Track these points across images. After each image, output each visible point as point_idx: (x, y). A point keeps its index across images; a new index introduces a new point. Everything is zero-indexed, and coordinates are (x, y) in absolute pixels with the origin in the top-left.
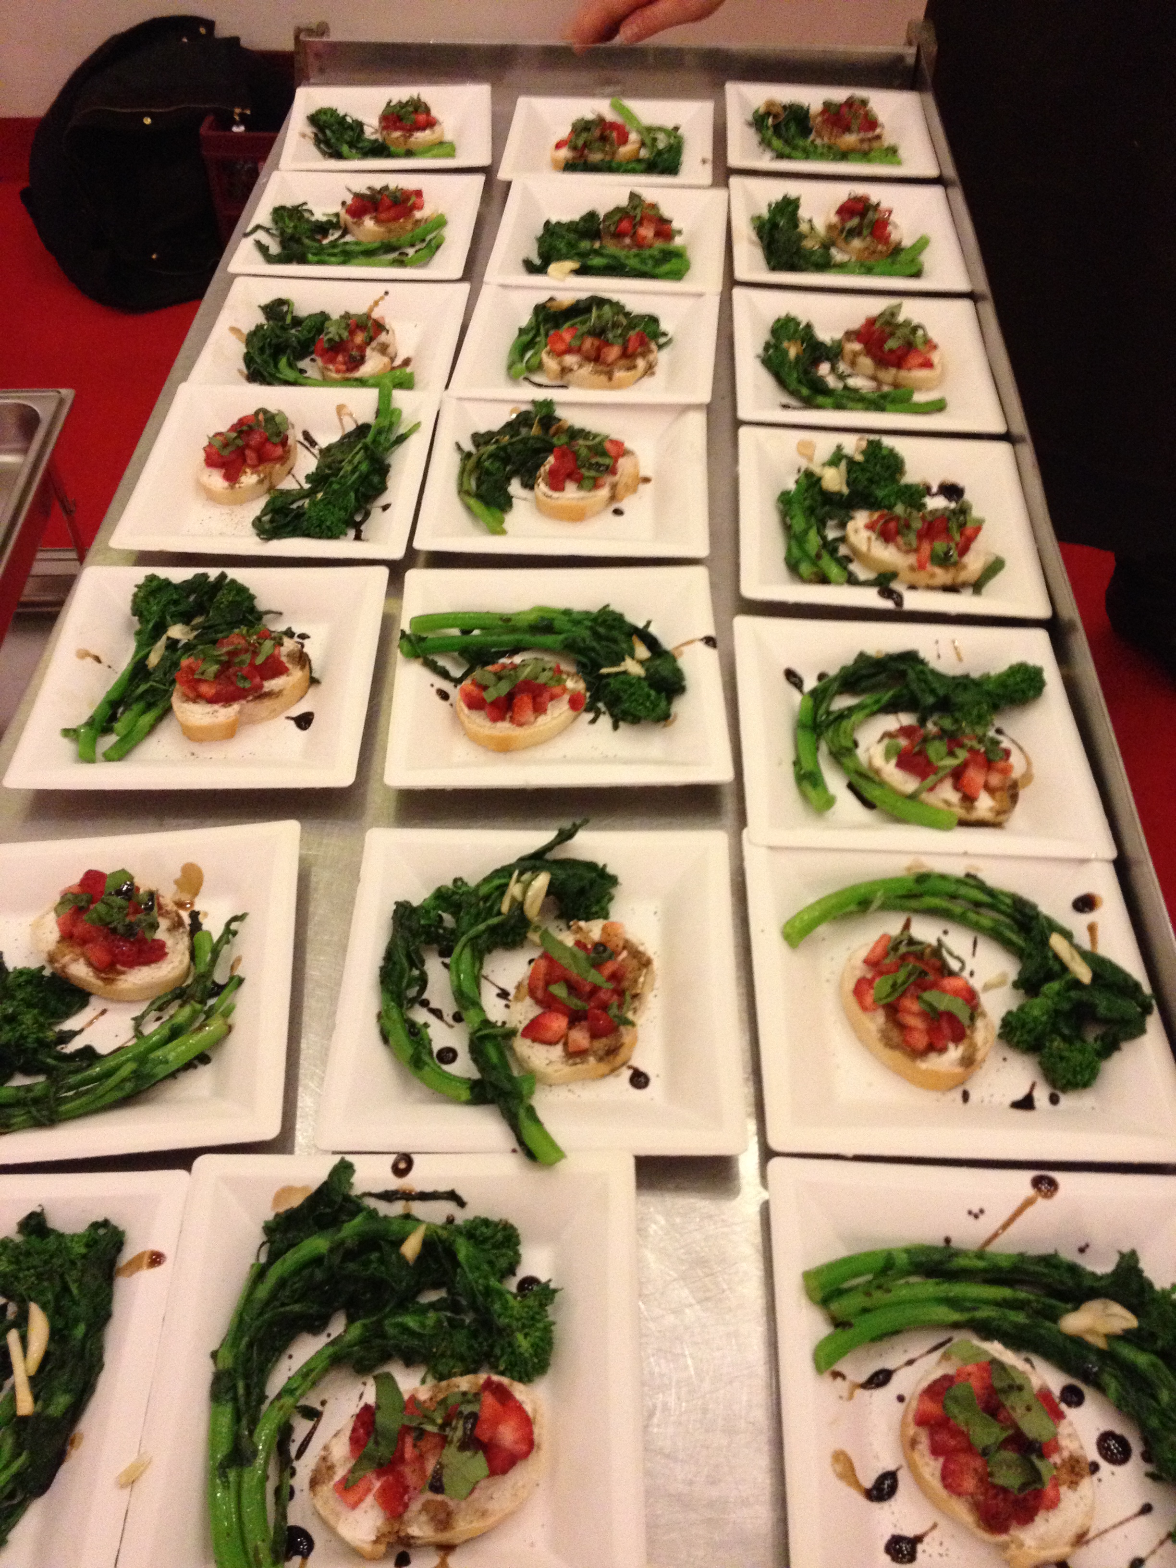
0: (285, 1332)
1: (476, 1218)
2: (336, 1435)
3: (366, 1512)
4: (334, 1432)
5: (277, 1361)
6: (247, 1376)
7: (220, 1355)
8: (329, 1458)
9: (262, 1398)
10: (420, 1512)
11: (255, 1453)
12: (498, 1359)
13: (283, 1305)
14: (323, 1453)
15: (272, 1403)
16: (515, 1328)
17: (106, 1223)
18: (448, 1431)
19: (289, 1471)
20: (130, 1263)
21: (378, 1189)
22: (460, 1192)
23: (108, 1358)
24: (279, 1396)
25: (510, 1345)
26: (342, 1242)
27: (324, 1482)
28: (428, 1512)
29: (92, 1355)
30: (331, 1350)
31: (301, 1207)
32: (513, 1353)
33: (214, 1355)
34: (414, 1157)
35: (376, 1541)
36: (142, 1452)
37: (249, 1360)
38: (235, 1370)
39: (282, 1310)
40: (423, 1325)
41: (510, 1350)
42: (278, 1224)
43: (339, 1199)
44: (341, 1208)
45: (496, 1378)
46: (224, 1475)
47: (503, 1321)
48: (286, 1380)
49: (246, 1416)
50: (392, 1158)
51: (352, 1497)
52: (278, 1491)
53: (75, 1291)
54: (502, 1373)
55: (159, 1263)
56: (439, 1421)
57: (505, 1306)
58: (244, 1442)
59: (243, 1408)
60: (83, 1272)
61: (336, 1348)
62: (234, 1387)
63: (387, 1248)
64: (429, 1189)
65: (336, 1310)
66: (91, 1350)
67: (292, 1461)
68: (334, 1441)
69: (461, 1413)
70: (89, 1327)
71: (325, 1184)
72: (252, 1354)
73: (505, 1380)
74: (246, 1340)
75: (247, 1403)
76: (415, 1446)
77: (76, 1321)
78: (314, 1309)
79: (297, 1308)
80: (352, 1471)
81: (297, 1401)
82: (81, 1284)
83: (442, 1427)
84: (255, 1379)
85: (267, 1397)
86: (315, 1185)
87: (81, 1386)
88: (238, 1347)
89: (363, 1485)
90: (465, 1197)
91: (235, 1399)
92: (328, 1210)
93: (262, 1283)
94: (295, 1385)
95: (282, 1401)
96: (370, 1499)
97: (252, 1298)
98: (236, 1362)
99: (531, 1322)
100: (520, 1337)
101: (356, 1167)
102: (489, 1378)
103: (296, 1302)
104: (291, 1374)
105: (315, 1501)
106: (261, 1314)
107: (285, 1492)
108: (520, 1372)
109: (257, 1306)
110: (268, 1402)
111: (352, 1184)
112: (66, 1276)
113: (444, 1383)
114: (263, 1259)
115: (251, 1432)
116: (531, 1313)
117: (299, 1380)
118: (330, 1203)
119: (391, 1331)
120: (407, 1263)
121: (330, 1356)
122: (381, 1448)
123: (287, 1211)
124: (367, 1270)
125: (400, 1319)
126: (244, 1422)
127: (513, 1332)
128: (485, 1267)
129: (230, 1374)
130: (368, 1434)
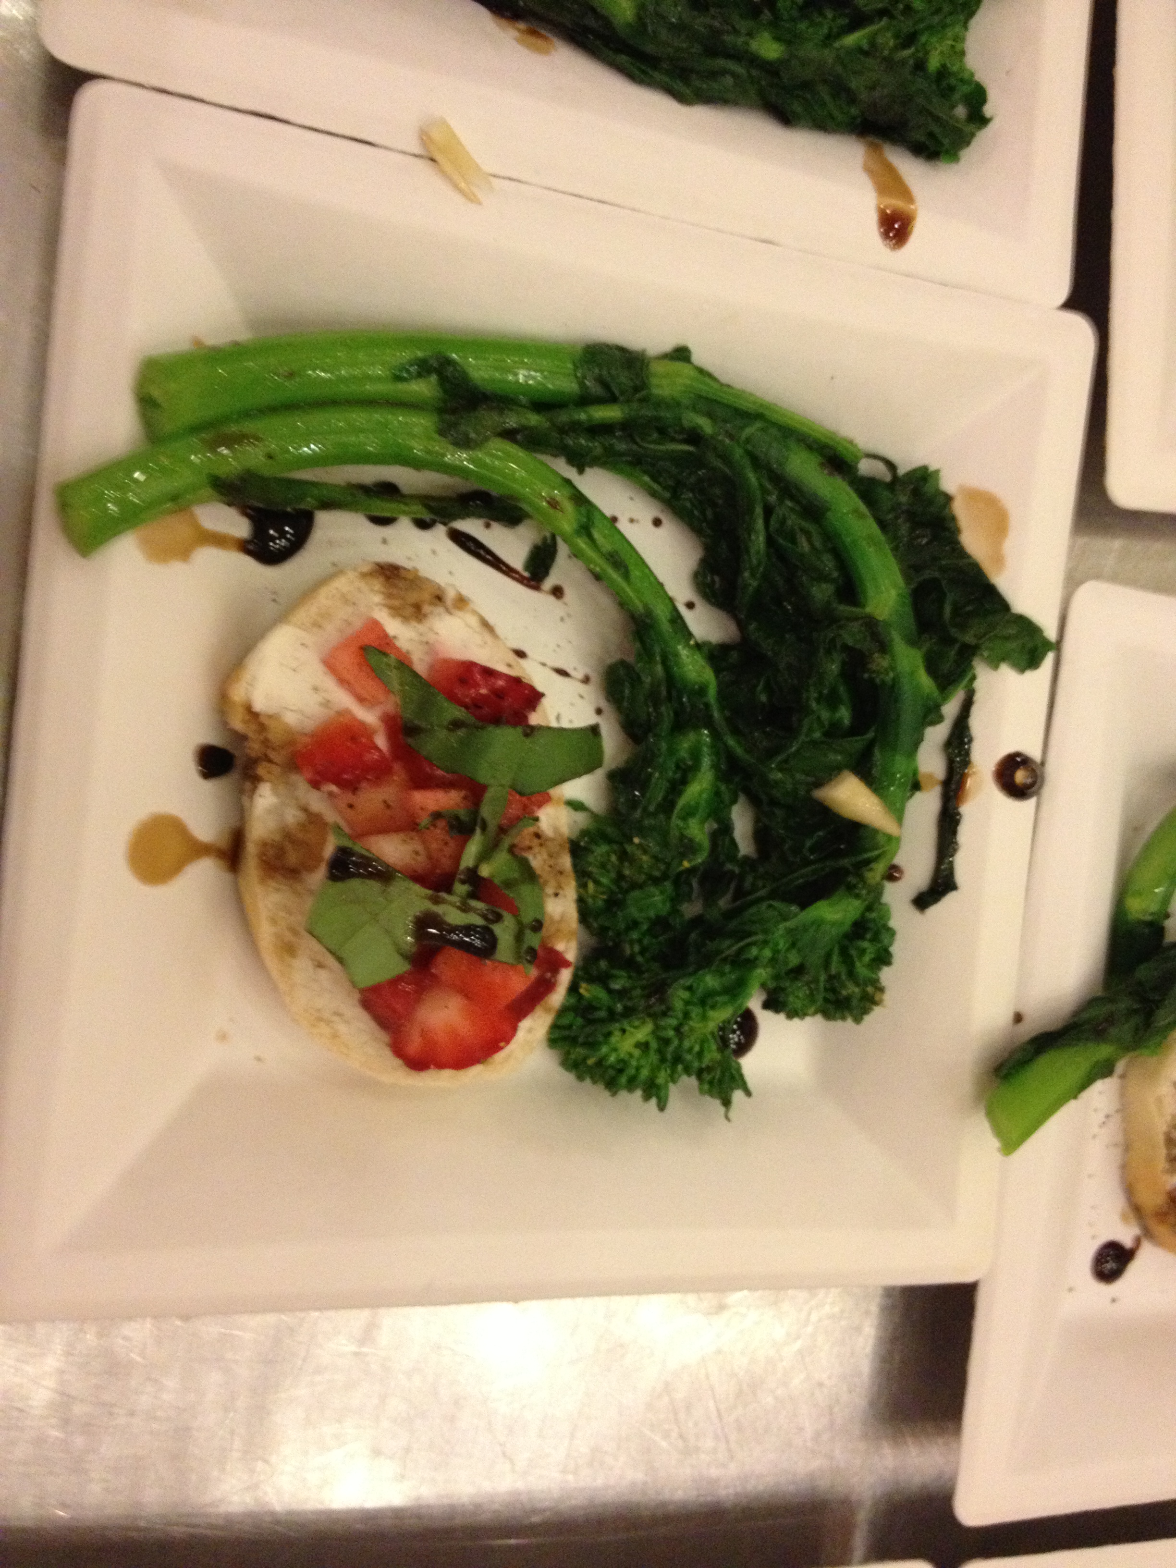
0: (709, 513)
1: (892, 933)
2: (486, 625)
3: (316, 689)
4: (491, 621)
5: (653, 494)
6: (628, 428)
7: (679, 366)
8: (440, 609)
9: (580, 462)
10: (305, 810)
11: (464, 443)
12: (602, 980)
13: (768, 511)
14: (450, 595)
15: (568, 482)
16: (663, 1023)
17: (979, 120)
18: (461, 889)
19: (427, 516)
20: (890, 170)
21: (977, 723)
22: (950, 900)
23: (700, 114)
24: (580, 499)
25: (629, 1013)
26: (884, 647)
27: (389, 596)
28: (302, 826)
29: (714, 75)
30: (662, 613)
31: (959, 551)
32: (612, 1017)
33: (681, 354)
34: (1032, 802)
35: (252, 714)
36: (495, 181)
37: (663, 431)
38: (644, 400)
39: (759, 510)
40: (689, 813)
41: (619, 1007)
42: (930, 502)
43: (969, 638)
44: (948, 641)
45: (565, 976)
46: (424, 368)
47: (678, 996)
48: (608, 513)
49: (547, 425)
50: (1034, 752)
51: (347, 660)
52: (388, 490)
53: (851, 40)
54: (573, 988)
55: (885, 235)
56: (485, 871)
57: (706, 1001)
58: (490, 418)
59: (563, 417)
60: (889, 63)
61: (665, 626)
62: (611, 399)
63: (857, 744)
64: (965, 834)
65: (741, 626)
66: (724, 72)
67: (445, 524)
68: (474, 621)
69: (498, 918)
70: (771, 69)
71: (1003, 606)
72: (673, 440)
73: (558, 997)
74: (706, 425)
75: (575, 427)
76: (437, 816)
77: (789, 39)
78: (750, 581)
79: (758, 541)
80: (404, 664)
81: (565, 541)
82: (866, 54)
83: (472, 876)
84: (622, 446)
85: (581, 471)
86: (1003, 582)
87: (650, 48)
88: (694, 409)
89: (370, 687)
90: (935, 910)
91: (585, 400)
92: (947, 610)
93: (822, 465)
94: (596, 535)
95: (568, 507)
96: (343, 699)
97: (792, 444)
98: (660, 403)
99: (669, 1057)
100: (642, 1032)
101: (1029, 675)
102: (566, 964)
103: (770, 541)
104: (623, 526)
105: (351, 575)
106: (756, 462)
107: (383, 508)
108: (569, 1027)
109: (774, 453)
110: (570, 473)
111: (996, 667)
112: (884, 21)
113: (566, 861)
114: (865, 467)
115: (509, 435)
116: (688, 1057)
117: (606, 545)
118: (962, 618)
119: (685, 744)
120: (819, 784)
121: (649, 613)
122: (442, 734)
123: (953, 519)
124: (818, 701)
125: (706, 762)
126: (534, 419)
127: (654, 1016)
128: (794, 959)
129: (637, 389)
130: (475, 706)
